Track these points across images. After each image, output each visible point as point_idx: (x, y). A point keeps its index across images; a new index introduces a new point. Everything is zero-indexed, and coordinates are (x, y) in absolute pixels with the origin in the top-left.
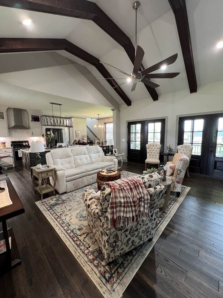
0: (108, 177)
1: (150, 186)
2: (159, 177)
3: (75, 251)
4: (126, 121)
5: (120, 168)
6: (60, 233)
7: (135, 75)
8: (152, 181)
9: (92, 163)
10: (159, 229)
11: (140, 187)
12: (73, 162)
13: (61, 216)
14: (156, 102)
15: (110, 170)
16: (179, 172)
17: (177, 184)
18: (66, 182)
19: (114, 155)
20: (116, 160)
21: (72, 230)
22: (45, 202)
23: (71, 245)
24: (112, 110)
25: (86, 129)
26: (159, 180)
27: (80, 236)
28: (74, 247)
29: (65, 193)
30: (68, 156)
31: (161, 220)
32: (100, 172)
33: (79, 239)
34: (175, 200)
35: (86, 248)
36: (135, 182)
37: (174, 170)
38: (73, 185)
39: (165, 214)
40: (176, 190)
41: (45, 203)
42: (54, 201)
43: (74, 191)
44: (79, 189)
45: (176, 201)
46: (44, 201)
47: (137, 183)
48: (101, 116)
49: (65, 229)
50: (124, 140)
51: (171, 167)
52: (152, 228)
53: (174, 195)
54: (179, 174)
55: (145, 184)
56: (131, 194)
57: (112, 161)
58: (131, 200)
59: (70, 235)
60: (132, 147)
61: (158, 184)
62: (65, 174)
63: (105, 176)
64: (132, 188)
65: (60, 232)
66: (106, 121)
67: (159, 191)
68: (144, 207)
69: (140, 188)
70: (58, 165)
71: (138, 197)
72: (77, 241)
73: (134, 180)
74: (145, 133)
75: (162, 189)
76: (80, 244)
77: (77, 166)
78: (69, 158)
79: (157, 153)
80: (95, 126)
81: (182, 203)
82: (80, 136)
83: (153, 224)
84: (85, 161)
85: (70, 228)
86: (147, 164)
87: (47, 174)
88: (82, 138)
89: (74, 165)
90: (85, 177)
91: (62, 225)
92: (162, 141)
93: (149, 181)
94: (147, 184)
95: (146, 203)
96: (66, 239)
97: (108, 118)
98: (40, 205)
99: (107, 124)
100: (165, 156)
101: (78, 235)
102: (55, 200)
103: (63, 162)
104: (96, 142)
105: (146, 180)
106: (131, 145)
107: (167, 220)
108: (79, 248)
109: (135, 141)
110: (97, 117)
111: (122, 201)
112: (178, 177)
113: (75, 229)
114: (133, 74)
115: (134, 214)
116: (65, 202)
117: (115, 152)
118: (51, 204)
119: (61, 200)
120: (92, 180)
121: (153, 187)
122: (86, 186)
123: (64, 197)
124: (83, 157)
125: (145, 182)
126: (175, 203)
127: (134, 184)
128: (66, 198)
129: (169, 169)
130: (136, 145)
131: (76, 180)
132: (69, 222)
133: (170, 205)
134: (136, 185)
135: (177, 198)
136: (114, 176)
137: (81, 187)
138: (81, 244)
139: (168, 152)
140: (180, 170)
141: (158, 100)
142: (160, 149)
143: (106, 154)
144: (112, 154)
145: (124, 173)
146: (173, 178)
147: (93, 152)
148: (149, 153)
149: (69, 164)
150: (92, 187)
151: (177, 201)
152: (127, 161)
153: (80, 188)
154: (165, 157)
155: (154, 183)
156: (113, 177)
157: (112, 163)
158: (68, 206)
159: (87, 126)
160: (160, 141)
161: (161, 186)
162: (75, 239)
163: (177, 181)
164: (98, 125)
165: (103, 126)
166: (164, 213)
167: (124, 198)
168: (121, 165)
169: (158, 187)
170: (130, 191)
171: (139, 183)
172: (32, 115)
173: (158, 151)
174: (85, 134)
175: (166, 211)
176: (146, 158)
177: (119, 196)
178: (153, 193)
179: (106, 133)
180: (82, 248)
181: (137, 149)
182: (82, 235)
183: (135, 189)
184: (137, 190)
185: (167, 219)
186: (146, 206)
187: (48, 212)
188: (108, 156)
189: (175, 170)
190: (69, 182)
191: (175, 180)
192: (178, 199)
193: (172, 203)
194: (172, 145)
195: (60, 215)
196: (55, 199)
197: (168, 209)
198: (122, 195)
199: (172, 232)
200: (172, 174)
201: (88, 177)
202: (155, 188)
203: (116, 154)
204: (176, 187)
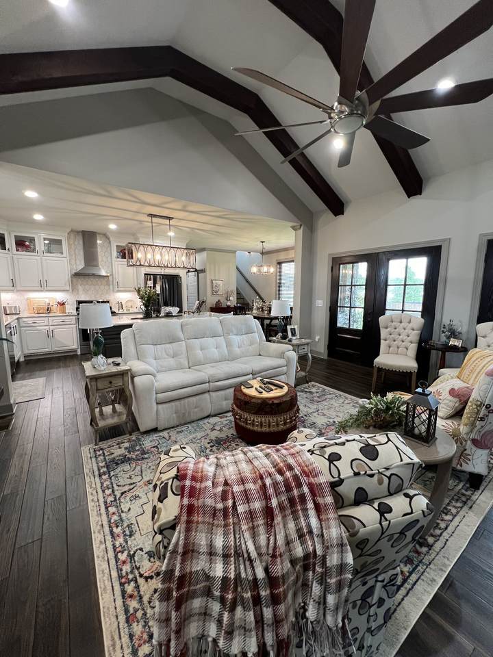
0: (259, 401)
1: (361, 498)
2: (406, 460)
3: (113, 639)
4: (329, 254)
5: (303, 374)
6: (98, 557)
7: (346, 105)
8: (372, 476)
9: (232, 358)
10: (399, 614)
11: (310, 505)
12: (184, 355)
13: (122, 500)
14: (416, 200)
15: (269, 383)
16: (483, 411)
17: (474, 448)
18: (155, 404)
19: (290, 341)
20: (293, 356)
21: (132, 553)
22: (102, 449)
23: (112, 609)
24: (294, 228)
25: (234, 273)
26: (406, 474)
27: (146, 579)
28: (117, 617)
29: (155, 430)
30: (173, 340)
31: (411, 573)
32: (242, 387)
33: (139, 591)
34: (464, 499)
35: (145, 636)
36: (296, 477)
37: (466, 402)
38: (176, 413)
39: (424, 549)
40: (468, 468)
41: (101, 452)
42: (122, 451)
43: (177, 426)
44: (190, 423)
45: (466, 502)
46: (102, 446)
47: (299, 485)
48: (269, 246)
49: (117, 544)
50: (321, 304)
51: (452, 392)
52: (369, 630)
53: (461, 481)
54: (482, 419)
55: (340, 489)
56: (262, 539)
57: (282, 355)
58: (260, 574)
59: (121, 570)
60: (342, 322)
61: (399, 490)
62: (153, 385)
63: (253, 400)
64: (272, 509)
65: (101, 555)
66: (282, 257)
67: (399, 523)
68: (322, 602)
69: (312, 512)
70: (148, 360)
71: (299, 551)
72: (131, 596)
73: (290, 468)
74: (380, 286)
75: (417, 514)
76: (136, 611)
77: (193, 364)
78: (174, 345)
79: (411, 342)
80: (254, 270)
81: (487, 514)
82: (221, 292)
83: (372, 619)
84: (214, 353)
85: (129, 543)
86: (380, 370)
87: (111, 383)
88: (225, 296)
89: (186, 363)
90: (207, 395)
91: (115, 530)
92: (429, 308)
93: (357, 474)
94: (348, 490)
95: (334, 587)
96: (106, 582)
97: (286, 249)
98: (89, 456)
99: (283, 265)
100: (433, 352)
101: (141, 576)
102: (126, 448)
103: (160, 353)
104: (255, 307)
105: (346, 472)
106: (339, 316)
107: (433, 580)
108: (127, 630)
109: (350, 307)
110: (260, 246)
111: (218, 570)
112: (478, 427)
113: (141, 549)
114: (340, 103)
115: (269, 638)
116: (146, 456)
117: (294, 334)
118: (113, 456)
119: (139, 450)
120: (224, 403)
121: (376, 505)
122: (208, 416)
123: (148, 442)
124: (210, 341)
125: (341, 482)
126: (462, 513)
127: (289, 488)
128: (153, 444)
129: (445, 395)
130: (353, 318)
131: (182, 402)
132: (134, 522)
133: (446, 514)
134: (296, 492)
135: (469, 493)
136: (276, 401)
137: (195, 418)
138: (139, 614)
139: (443, 338)
140: (488, 407)
141: (424, 193)
142: (419, 332)
143: (270, 338)
144: (284, 337)
145: (314, 390)
146: (461, 427)
147: (235, 332)
148: (385, 340)
149: (173, 357)
150: (222, 420)
151: (470, 503)
152: (325, 357)
153: (193, 422)
154: (434, 356)
155: (380, 482)
156: (273, 404)
157: (282, 362)
158: (149, 471)
159: (237, 268)
160: (420, 309)
161: (411, 498)
162: (130, 588)
163: (474, 441)
164: (261, 266)
165: (272, 270)
166: (421, 545)
167: (226, 556)
168: (308, 368)
169: (398, 504)
170: (261, 522)
171: (311, 486)
172: (117, 246)
173: (415, 336)
174: (233, 288)
175: (430, 540)
176: (377, 354)
177: (204, 549)
178: (372, 533)
179: (280, 285)
180: (137, 628)
181: (354, 327)
182: (151, 577)
183: (288, 511)
184: (296, 518)
185: (431, 573)
186: (331, 599)
187: (97, 479)
188: (274, 342)
189: (469, 404)
190: (164, 406)
191: (467, 434)
192: (474, 498)
193: (454, 511)
194: (460, 321)
195: (122, 494)
196: (127, 445)
197: (438, 532)
198: (219, 542)
199: (449, 638)
200: (458, 414)
201: (213, 394)
202: (384, 510)
203: (294, 338)
204: (470, 457)
